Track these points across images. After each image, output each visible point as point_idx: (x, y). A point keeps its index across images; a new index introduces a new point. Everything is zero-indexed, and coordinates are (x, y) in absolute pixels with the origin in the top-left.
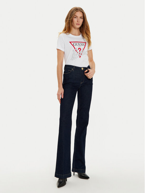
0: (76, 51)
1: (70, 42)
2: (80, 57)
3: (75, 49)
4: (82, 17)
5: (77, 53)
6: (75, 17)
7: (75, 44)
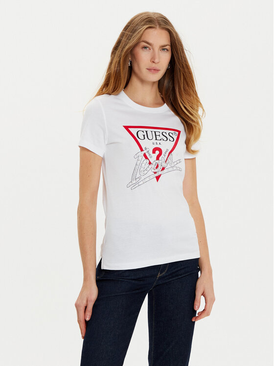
0: (146, 158)
1: (124, 126)
2: (158, 178)
3: (142, 150)
4: (168, 47)
5: (150, 163)
6: (145, 47)
7: (144, 135)
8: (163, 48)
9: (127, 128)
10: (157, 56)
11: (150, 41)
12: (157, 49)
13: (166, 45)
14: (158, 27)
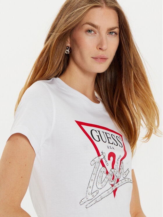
0: (103, 165)
1: (77, 122)
2: (115, 192)
3: (99, 155)
4: (117, 30)
5: (107, 173)
6: (89, 31)
7: (98, 136)
8: (110, 32)
9: (80, 124)
10: (105, 42)
11: (96, 23)
12: (104, 32)
13: (115, 28)
14: (104, 5)
